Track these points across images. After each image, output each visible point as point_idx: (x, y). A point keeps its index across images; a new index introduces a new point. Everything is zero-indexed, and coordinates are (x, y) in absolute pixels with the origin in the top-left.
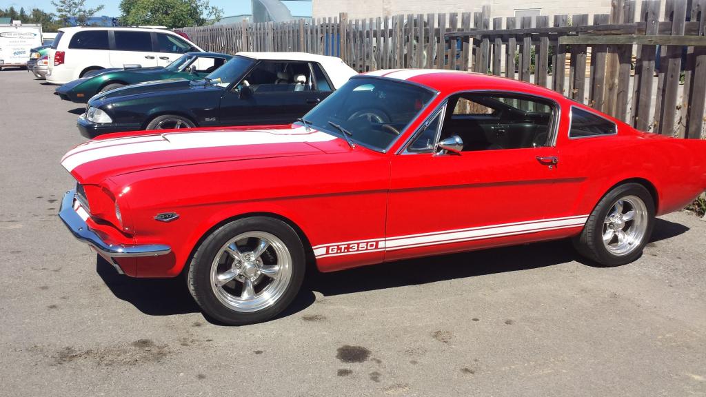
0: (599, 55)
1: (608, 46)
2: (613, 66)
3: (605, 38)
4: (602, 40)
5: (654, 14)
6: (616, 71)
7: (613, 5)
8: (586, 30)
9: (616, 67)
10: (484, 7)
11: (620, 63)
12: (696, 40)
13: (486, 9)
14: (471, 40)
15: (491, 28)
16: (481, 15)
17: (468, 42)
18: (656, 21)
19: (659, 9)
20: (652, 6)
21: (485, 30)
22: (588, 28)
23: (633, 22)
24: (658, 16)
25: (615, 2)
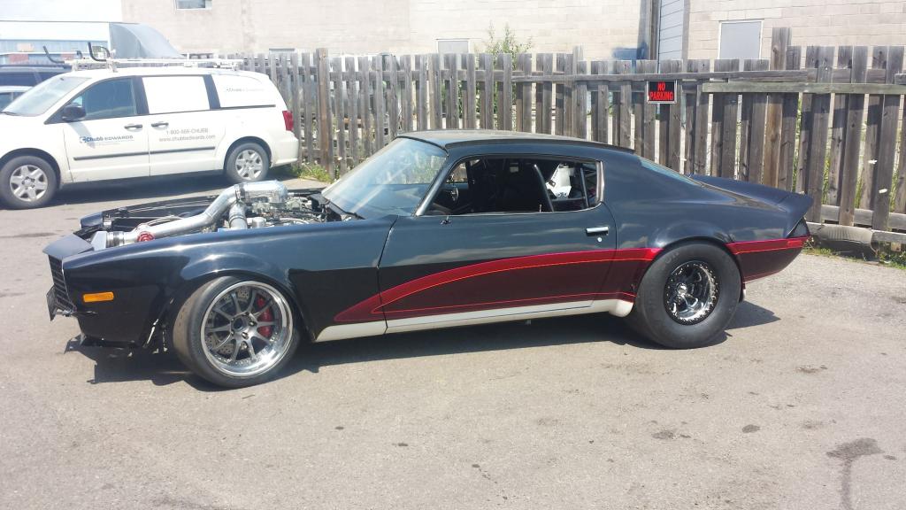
0: (756, 105)
1: (768, 94)
3: (766, 85)
4: (759, 87)
5: (826, 60)
6: (779, 122)
7: (775, 51)
8: (737, 76)
10: (577, 48)
11: (784, 116)
12: (884, 89)
13: (579, 49)
14: (554, 86)
17: (550, 89)
18: (830, 69)
19: (833, 56)
20: (823, 52)
21: (581, 75)
22: (740, 75)
23: (799, 69)
24: (832, 62)
25: (776, 46)
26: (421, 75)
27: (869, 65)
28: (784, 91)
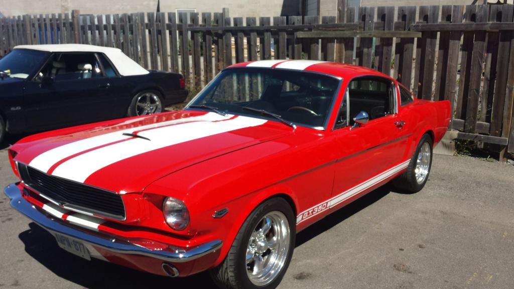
0: (329, 45)
1: (336, 38)
2: (340, 52)
3: (334, 33)
4: (331, 34)
5: (370, 16)
6: (343, 55)
7: (339, 10)
8: (318, 27)
9: (343, 53)
11: (345, 50)
13: (226, 10)
15: (232, 25)
16: (222, 15)
18: (372, 21)
19: (374, 13)
20: (368, 11)
21: (228, 26)
22: (319, 26)
23: (354, 22)
24: (373, 18)
25: (340, 8)
26: (134, 26)
27: (396, 19)
28: (345, 36)
